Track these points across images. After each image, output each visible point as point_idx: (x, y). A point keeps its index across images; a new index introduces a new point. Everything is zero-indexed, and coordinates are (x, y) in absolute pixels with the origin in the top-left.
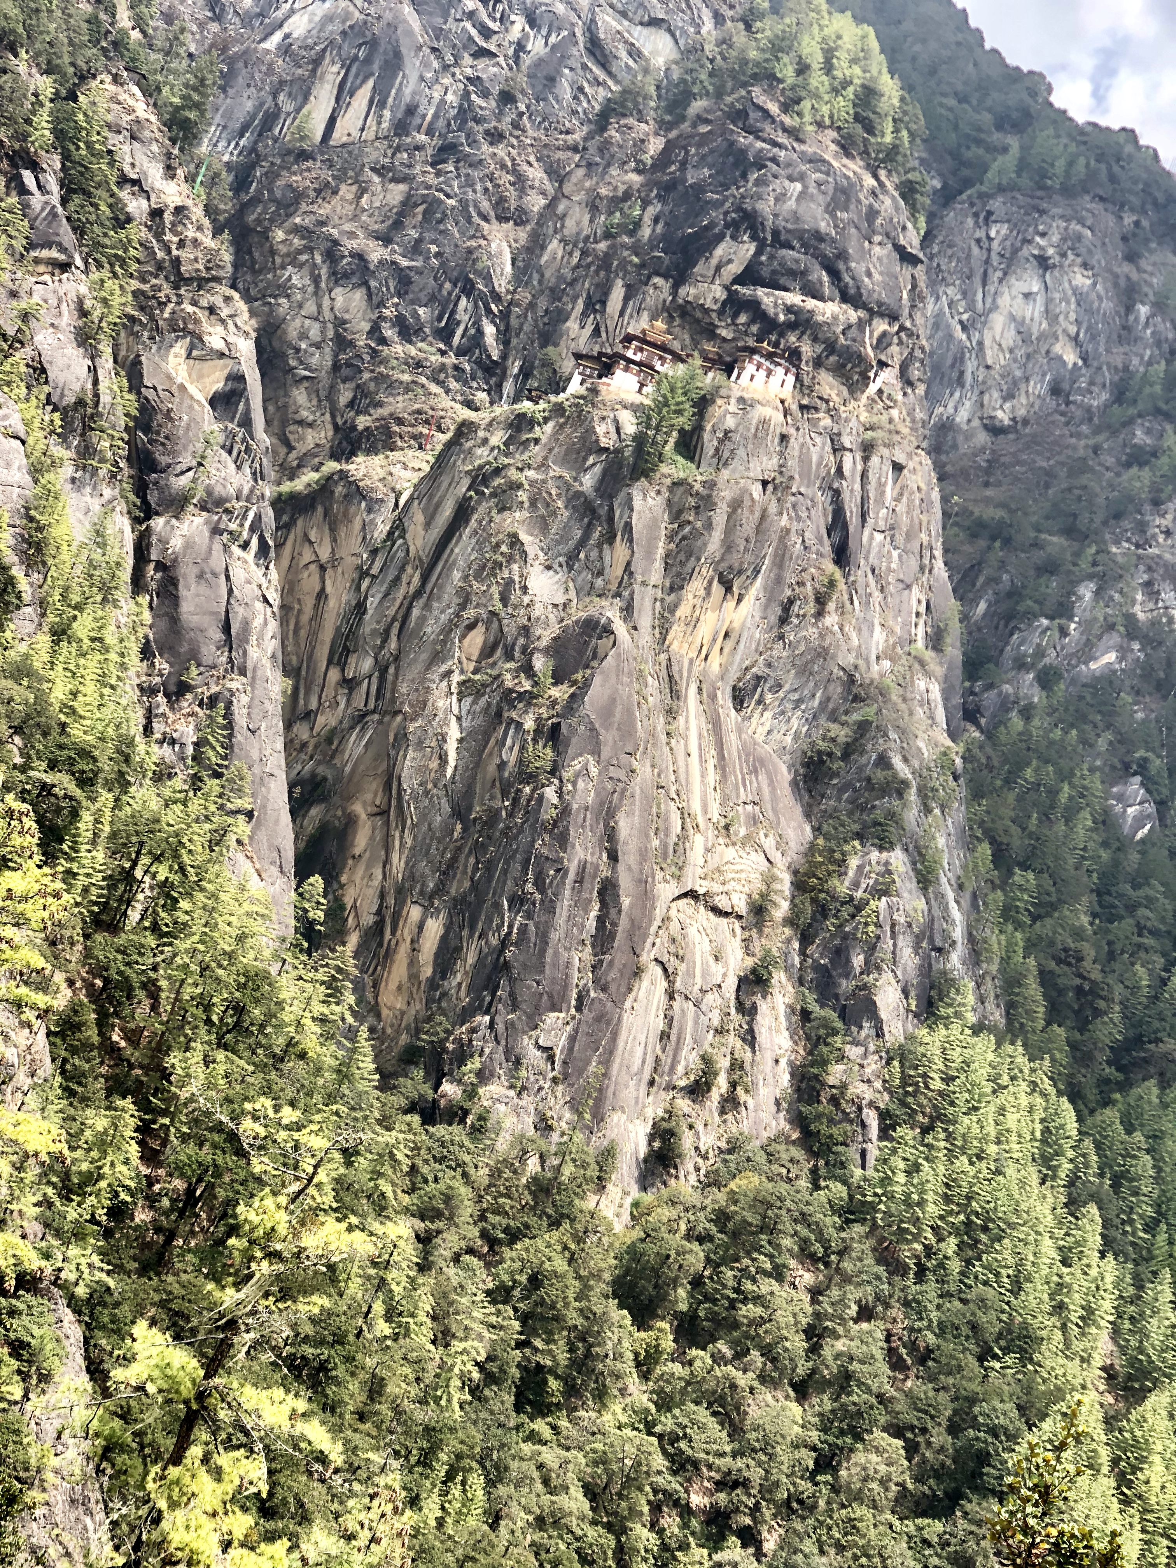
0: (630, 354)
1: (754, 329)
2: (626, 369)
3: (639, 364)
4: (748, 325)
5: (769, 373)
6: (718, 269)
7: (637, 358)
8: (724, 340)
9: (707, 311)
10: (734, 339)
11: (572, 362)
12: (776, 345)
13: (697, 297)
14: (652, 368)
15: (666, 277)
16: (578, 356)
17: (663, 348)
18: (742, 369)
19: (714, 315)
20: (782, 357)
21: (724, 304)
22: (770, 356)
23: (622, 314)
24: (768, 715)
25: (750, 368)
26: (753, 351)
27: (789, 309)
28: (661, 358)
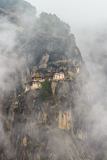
0: (34, 81)
1: (54, 69)
2: (35, 83)
3: (37, 82)
4: (53, 68)
5: (59, 75)
6: (44, 61)
7: (36, 81)
8: (50, 72)
10: (51, 72)
12: (59, 70)
13: (42, 67)
14: (39, 82)
15: (35, 66)
16: (25, 84)
17: (40, 77)
18: (54, 76)
19: (46, 69)
20: (60, 72)
21: (47, 66)
22: (58, 72)
23: (30, 74)
24: (81, 134)
25: (56, 76)
26: (55, 72)
27: (59, 63)
28: (40, 79)
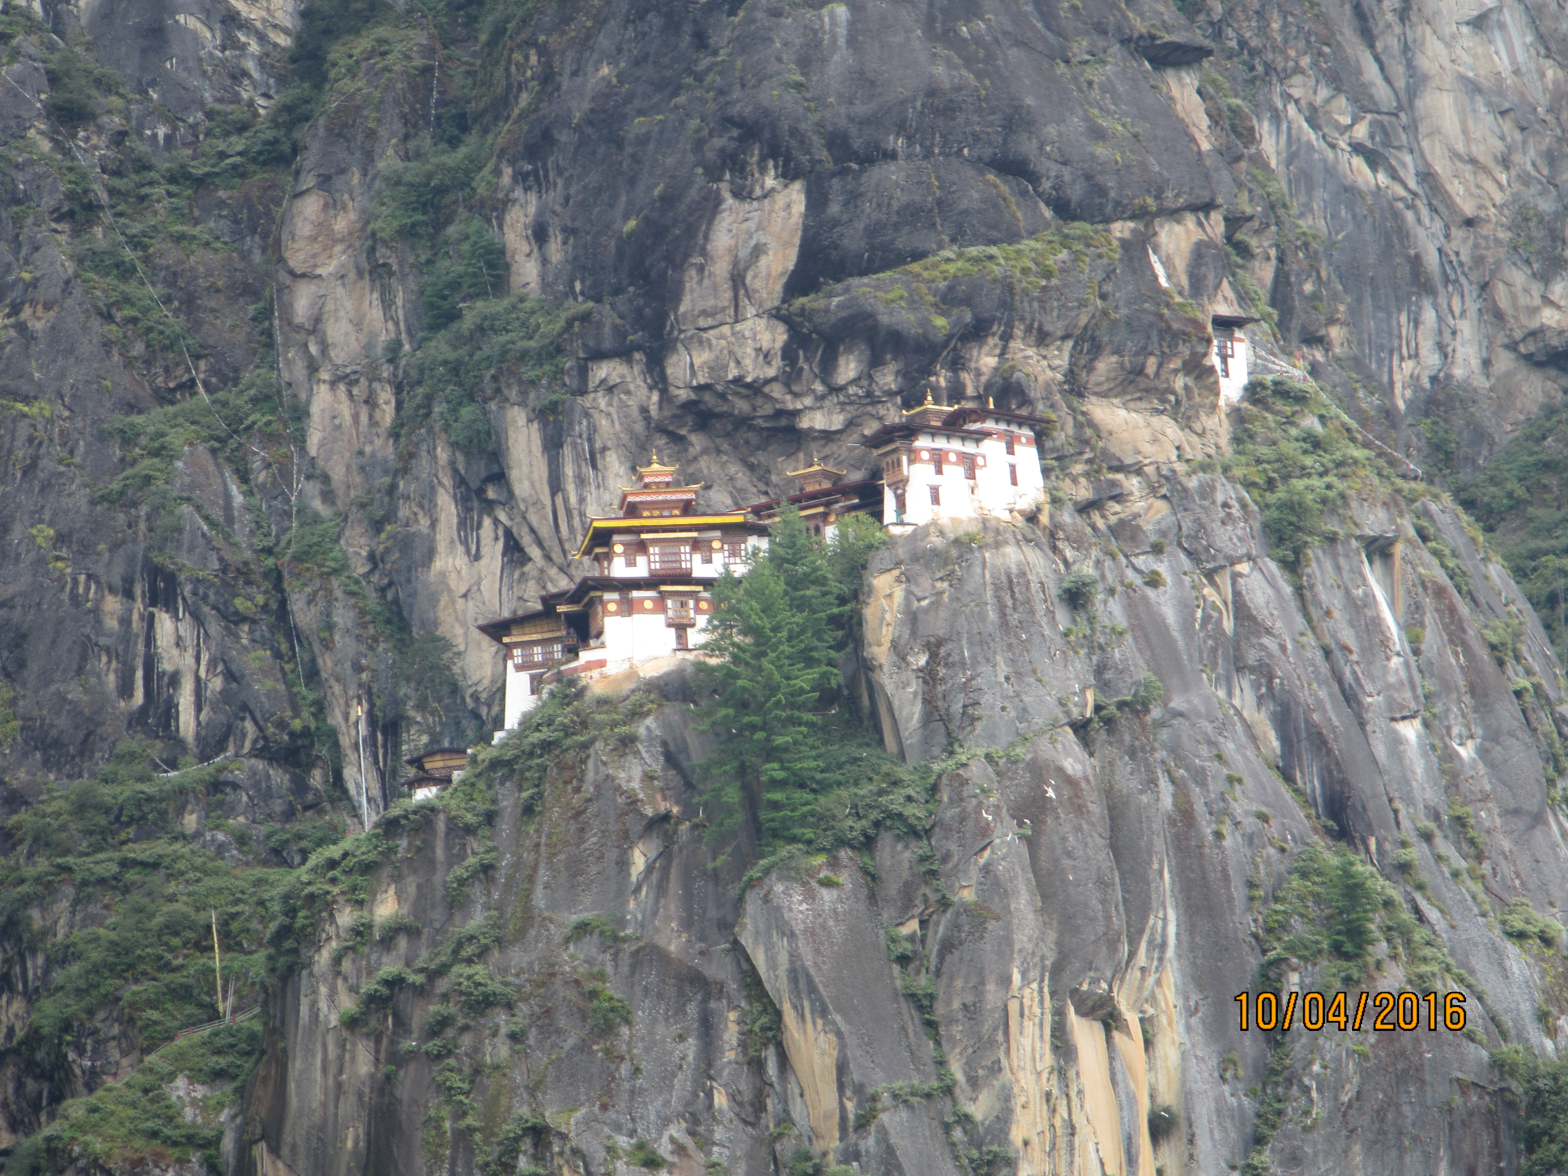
0: (619, 569)
1: (887, 379)
2: (628, 608)
3: (651, 583)
4: (867, 376)
5: (970, 465)
6: (737, 280)
7: (641, 569)
8: (828, 436)
9: (755, 389)
10: (851, 424)
11: (488, 648)
12: (956, 393)
13: (716, 367)
14: (686, 578)
15: (623, 353)
16: (495, 630)
18: (900, 485)
19: (776, 391)
20: (982, 414)
21: (788, 354)
22: (953, 426)
23: (556, 485)
25: (920, 475)
26: (909, 431)
27: (949, 296)
28: (696, 545)
